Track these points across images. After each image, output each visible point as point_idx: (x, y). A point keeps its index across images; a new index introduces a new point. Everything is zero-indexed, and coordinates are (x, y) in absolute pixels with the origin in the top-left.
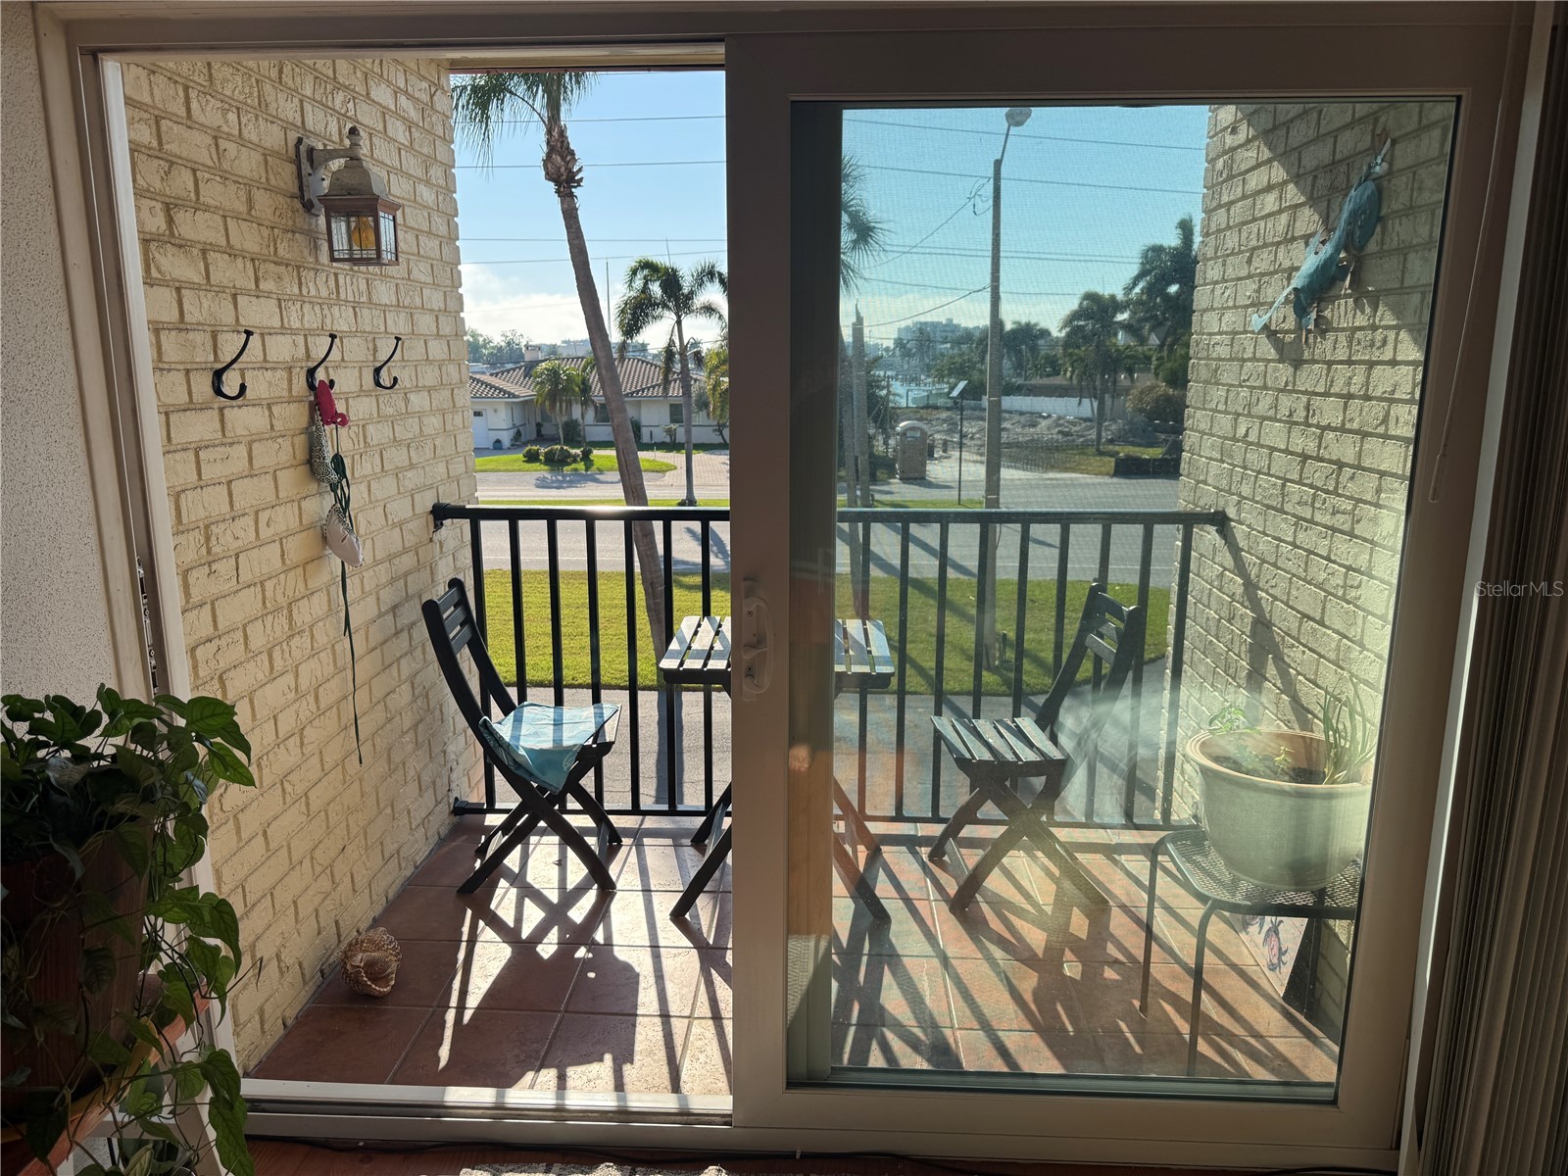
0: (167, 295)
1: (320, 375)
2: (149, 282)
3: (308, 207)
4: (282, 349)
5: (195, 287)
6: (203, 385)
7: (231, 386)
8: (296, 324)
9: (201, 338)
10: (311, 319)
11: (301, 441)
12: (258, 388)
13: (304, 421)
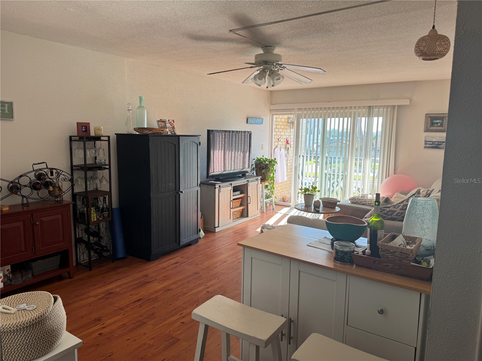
0: (275, 132)
1: (288, 139)
2: (274, 132)
3: (288, 123)
4: (284, 137)
5: (278, 132)
6: (277, 140)
7: (279, 140)
8: (286, 134)
9: (278, 136)
10: (287, 134)
11: (285, 146)
12: (282, 140)
13: (286, 144)
